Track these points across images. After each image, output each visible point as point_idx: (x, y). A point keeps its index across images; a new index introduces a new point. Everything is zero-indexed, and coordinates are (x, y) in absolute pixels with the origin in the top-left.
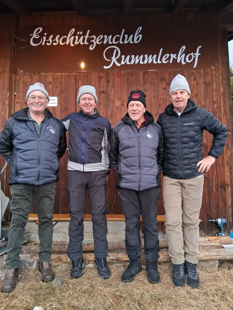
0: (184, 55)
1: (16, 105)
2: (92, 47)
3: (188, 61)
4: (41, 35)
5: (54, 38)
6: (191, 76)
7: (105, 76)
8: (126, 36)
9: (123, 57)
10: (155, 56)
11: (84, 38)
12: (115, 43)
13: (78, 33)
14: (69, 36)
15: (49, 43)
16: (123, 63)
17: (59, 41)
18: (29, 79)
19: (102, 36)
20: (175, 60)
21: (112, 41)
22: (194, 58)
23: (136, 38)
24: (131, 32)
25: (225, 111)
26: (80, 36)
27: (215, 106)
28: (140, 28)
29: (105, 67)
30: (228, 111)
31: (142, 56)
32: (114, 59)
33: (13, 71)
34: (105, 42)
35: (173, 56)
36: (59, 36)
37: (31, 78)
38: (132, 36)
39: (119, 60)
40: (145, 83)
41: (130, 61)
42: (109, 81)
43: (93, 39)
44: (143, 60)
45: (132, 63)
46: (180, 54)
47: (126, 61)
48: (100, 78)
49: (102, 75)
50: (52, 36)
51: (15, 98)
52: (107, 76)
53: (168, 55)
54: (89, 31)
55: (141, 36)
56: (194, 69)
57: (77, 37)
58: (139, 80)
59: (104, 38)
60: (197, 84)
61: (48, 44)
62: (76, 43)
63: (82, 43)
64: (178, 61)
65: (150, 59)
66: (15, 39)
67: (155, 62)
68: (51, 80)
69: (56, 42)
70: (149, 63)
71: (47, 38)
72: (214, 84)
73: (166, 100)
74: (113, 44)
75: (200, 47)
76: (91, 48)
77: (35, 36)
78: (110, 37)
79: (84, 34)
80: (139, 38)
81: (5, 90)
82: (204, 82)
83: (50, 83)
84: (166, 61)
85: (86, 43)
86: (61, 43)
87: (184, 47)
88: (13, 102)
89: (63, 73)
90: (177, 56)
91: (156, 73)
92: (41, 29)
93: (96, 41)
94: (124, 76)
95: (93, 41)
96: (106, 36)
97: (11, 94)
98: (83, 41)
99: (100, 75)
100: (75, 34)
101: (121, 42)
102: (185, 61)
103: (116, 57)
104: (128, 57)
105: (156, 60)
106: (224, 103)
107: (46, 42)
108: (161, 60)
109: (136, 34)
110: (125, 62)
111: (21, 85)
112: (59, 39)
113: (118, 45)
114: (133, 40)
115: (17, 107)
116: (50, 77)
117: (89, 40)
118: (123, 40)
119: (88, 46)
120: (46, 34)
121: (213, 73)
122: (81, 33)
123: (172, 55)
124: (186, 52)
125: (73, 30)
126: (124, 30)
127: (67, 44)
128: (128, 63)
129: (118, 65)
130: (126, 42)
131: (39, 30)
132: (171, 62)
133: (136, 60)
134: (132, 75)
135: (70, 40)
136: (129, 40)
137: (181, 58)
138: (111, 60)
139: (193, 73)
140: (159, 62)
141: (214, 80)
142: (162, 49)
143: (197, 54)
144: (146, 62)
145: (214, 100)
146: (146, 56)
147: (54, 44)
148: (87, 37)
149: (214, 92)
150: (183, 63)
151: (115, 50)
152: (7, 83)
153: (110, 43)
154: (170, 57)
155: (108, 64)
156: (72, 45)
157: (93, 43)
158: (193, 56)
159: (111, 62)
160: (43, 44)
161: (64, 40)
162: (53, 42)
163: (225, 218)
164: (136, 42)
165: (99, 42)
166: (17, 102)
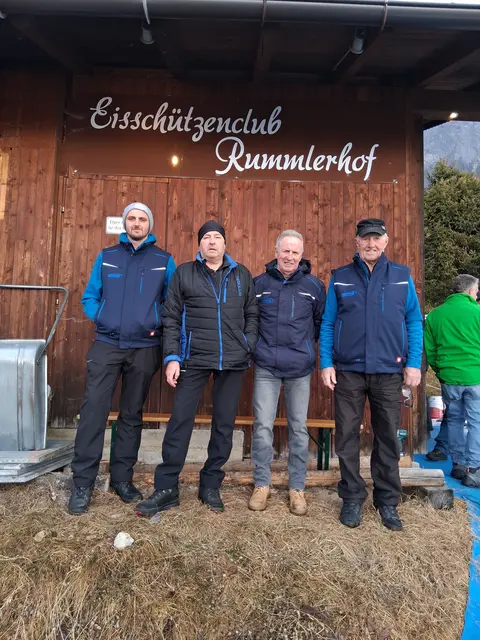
0: (349, 158)
1: (65, 229)
2: (197, 137)
3: (355, 168)
4: (111, 110)
5: (132, 117)
6: (359, 193)
7: (218, 186)
8: (255, 121)
9: (249, 156)
10: (301, 158)
11: (184, 121)
12: (235, 131)
13: (174, 111)
14: (158, 115)
15: (124, 124)
16: (247, 166)
17: (140, 123)
18: (88, 186)
19: (214, 119)
20: (334, 167)
21: (230, 128)
22: (366, 165)
23: (270, 126)
24: (262, 114)
25: (413, 255)
26: (176, 116)
27: (397, 245)
28: (279, 109)
29: (218, 172)
30: (417, 254)
31: (280, 156)
32: (233, 160)
33: (61, 170)
34: (219, 130)
35: (331, 159)
36: (140, 114)
37: (92, 184)
38: (264, 121)
39: (242, 162)
40: (283, 201)
41: (260, 163)
42: (223, 196)
43: (198, 122)
44: (282, 164)
45: (263, 167)
46: (342, 156)
47: (253, 163)
48: (209, 189)
49: (212, 185)
50: (129, 113)
51: (63, 217)
52: (221, 188)
53: (323, 157)
54: (192, 108)
55: (279, 122)
56: (365, 183)
57: (171, 118)
58: (273, 197)
59: (217, 122)
60: (369, 208)
61: (121, 127)
62: (170, 128)
63: (180, 129)
64: (340, 169)
65: (293, 162)
66: (65, 115)
67: (301, 168)
68: (125, 189)
69: (135, 125)
70: (292, 168)
71: (121, 116)
72: (396, 210)
73: (318, 233)
74: (232, 134)
75: (377, 145)
76: (195, 139)
77: (99, 111)
78: (228, 121)
79: (184, 114)
80: (276, 125)
81: (47, 204)
82: (381, 205)
83: (123, 194)
84: (319, 166)
85: (187, 129)
86: (144, 127)
87: (350, 145)
88: (59, 226)
89: (146, 179)
90: (337, 160)
91: (302, 187)
92: (110, 100)
93: (204, 127)
94: (249, 187)
95: (200, 126)
96: (220, 120)
97: (56, 209)
98: (182, 126)
99: (210, 185)
100: (168, 113)
101: (246, 131)
102: (350, 168)
103: (236, 156)
104: (257, 157)
105: (304, 165)
106: (412, 241)
107: (118, 124)
108: (311, 165)
109: (272, 119)
110: (251, 166)
111: (74, 195)
112: (141, 120)
113: (241, 136)
114: (266, 129)
115: (67, 233)
116: (124, 184)
117: (192, 124)
118: (249, 128)
119: (191, 134)
120: (118, 109)
121: (396, 190)
122: (179, 111)
123: (329, 157)
124: (353, 154)
125: (166, 105)
126: (251, 111)
127: (155, 128)
128: (257, 168)
129: (240, 169)
130: (254, 131)
131: (107, 101)
132: (327, 169)
133: (270, 162)
134: (262, 187)
135: (159, 123)
136: (258, 128)
137: (344, 163)
138: (229, 160)
139: (362, 191)
140: (308, 168)
141: (396, 203)
142: (313, 147)
143: (371, 158)
144: (286, 167)
145: (396, 235)
146: (287, 157)
147: (133, 127)
148: (188, 118)
149: (396, 223)
150: (348, 172)
151: (236, 145)
152: (49, 191)
153: (227, 131)
154: (326, 160)
155: (223, 166)
156: (163, 131)
157: (198, 130)
158: (364, 161)
159: (228, 163)
160: (113, 126)
161: (150, 122)
162: (130, 124)
163: (406, 428)
164: (270, 132)
165: (209, 128)
166: (67, 224)
